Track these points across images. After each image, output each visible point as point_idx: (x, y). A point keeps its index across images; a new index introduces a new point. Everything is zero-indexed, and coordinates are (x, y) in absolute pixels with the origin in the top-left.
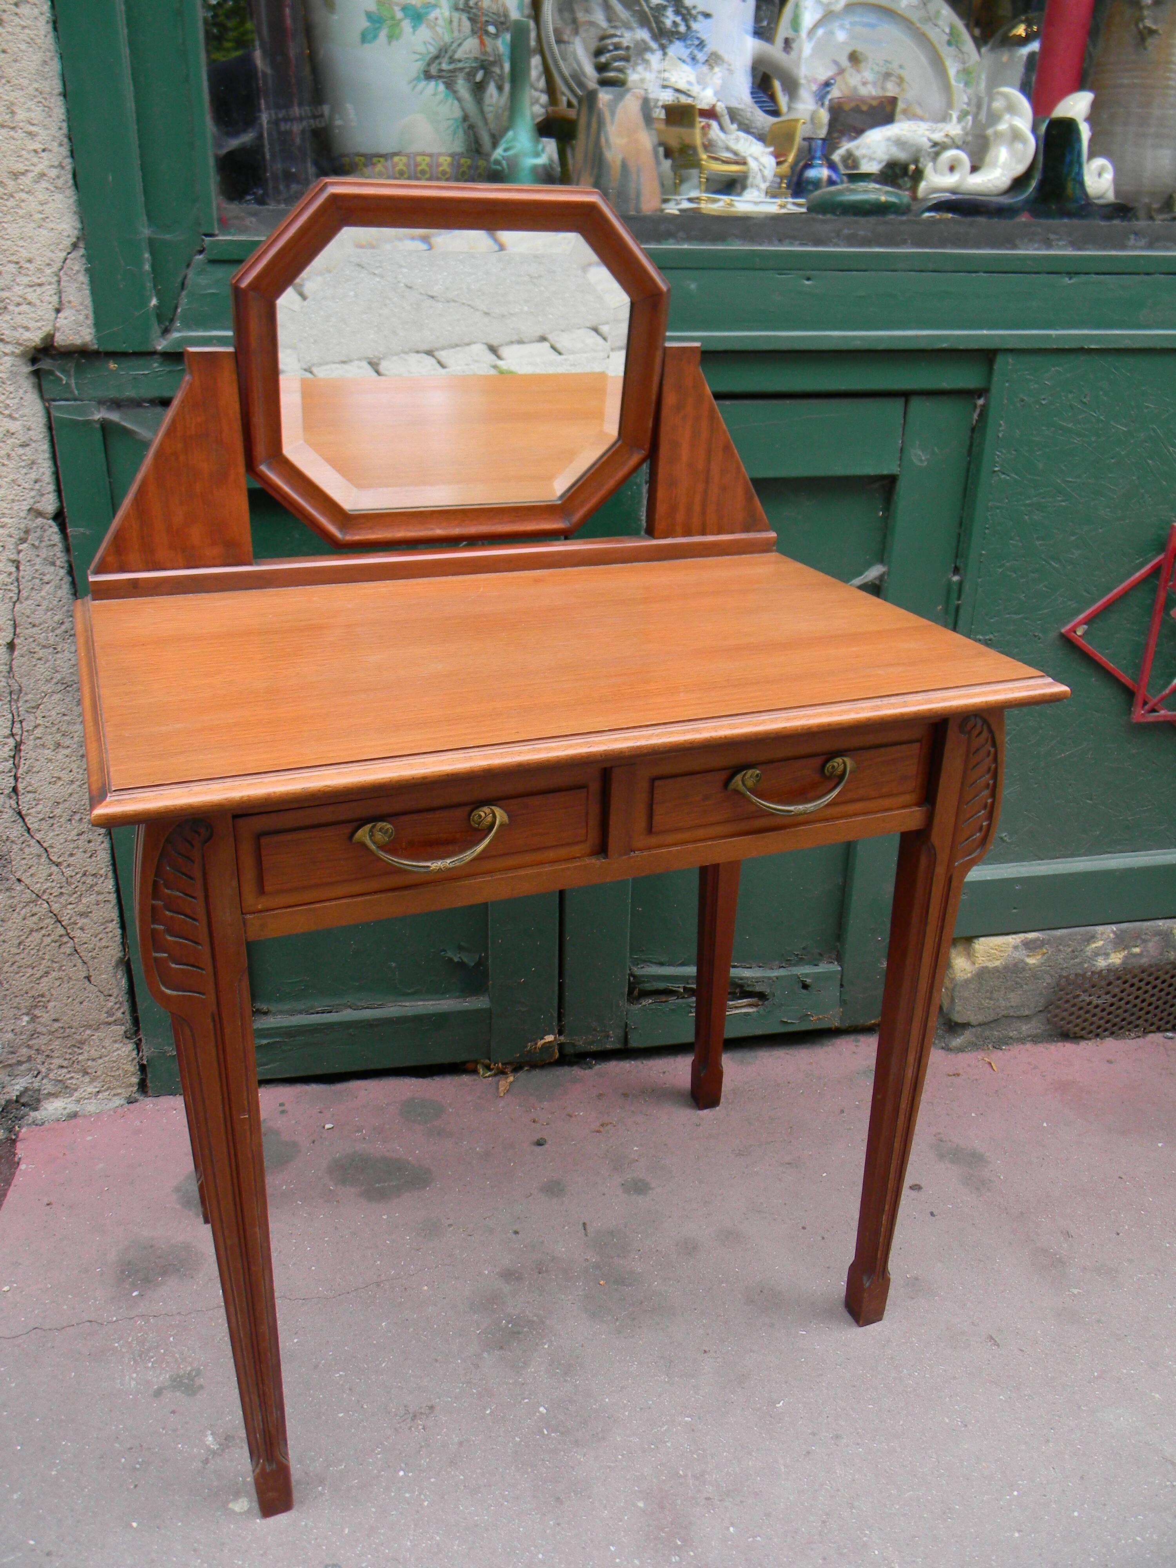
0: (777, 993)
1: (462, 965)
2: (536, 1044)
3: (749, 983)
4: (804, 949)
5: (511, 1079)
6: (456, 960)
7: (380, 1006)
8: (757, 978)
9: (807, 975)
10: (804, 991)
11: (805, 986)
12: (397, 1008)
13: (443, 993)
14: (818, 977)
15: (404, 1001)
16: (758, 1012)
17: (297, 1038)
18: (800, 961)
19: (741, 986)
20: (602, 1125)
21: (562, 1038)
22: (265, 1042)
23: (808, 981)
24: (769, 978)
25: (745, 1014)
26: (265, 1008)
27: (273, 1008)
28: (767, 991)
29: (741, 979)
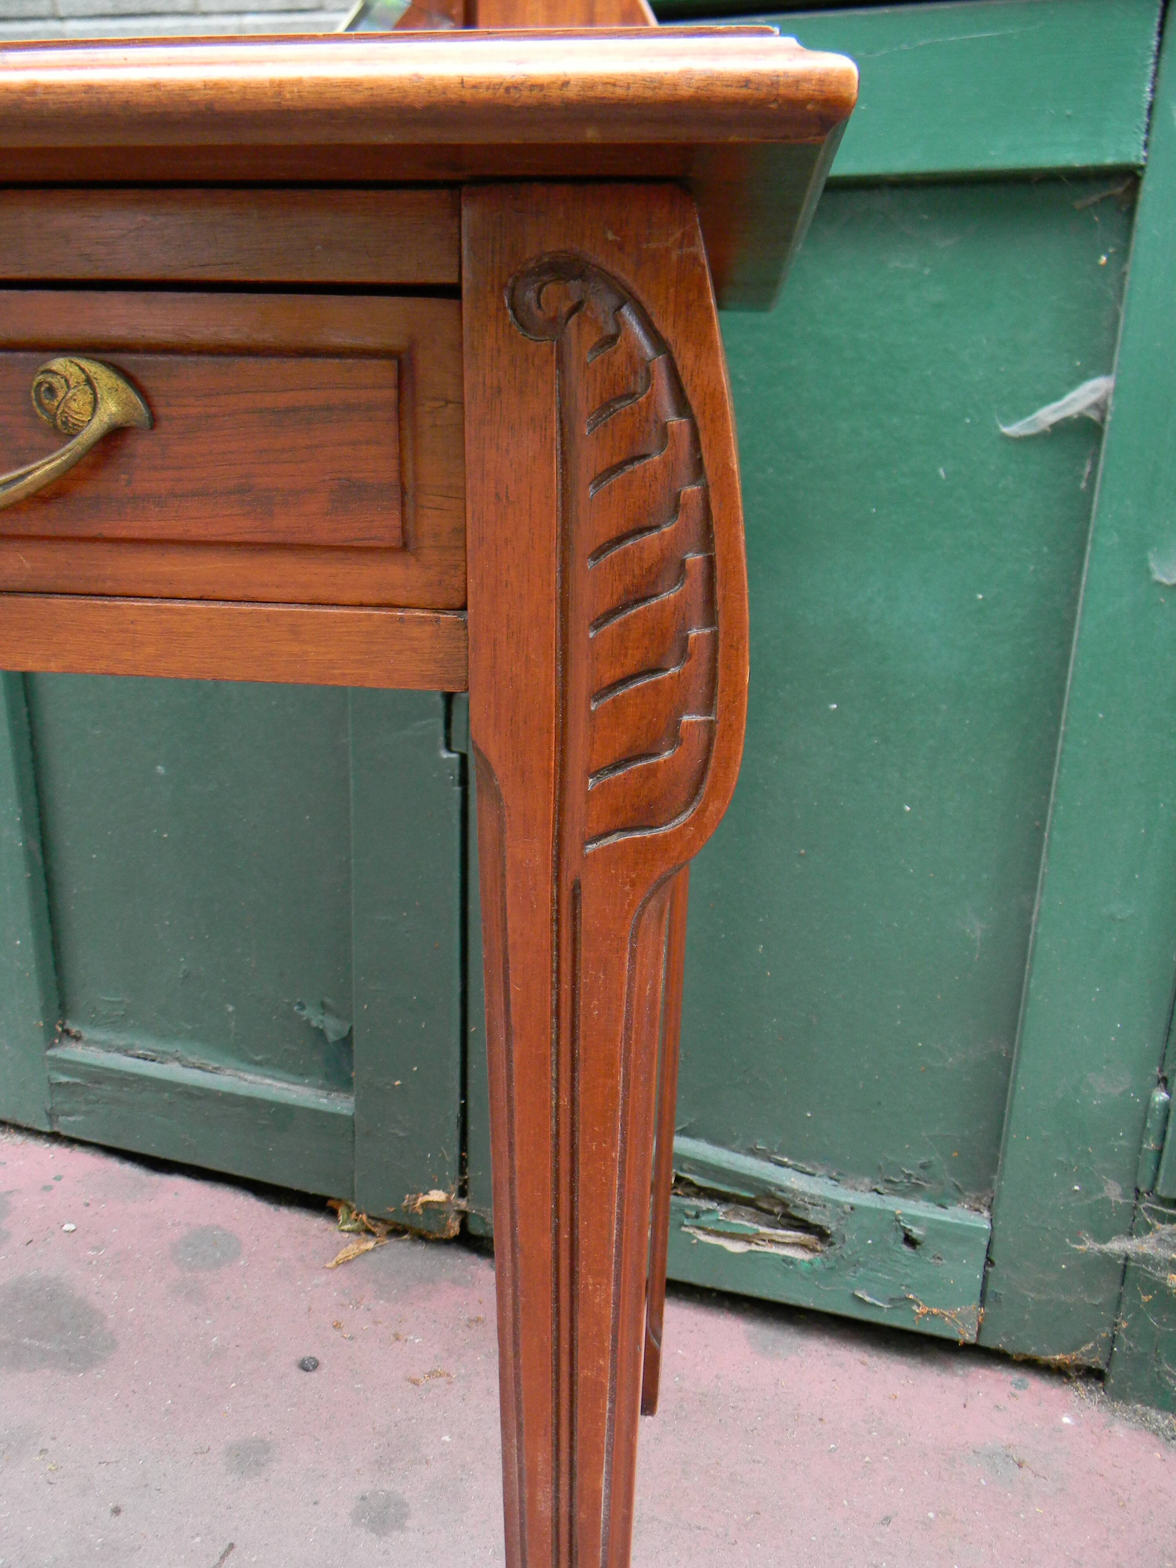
0: (851, 1237)
1: (320, 1033)
2: (418, 1198)
3: (798, 1202)
4: (923, 1167)
5: (371, 1245)
6: (314, 1023)
7: (215, 1071)
8: (812, 1196)
9: (915, 1220)
10: (905, 1248)
11: (910, 1241)
12: (235, 1079)
13: (301, 1075)
14: (939, 1230)
15: (245, 1071)
16: (811, 1263)
17: (103, 1086)
18: (913, 1190)
19: (784, 1205)
20: (431, 1374)
21: (463, 1204)
22: (64, 1079)
23: (917, 1232)
24: (837, 1204)
25: (786, 1260)
26: (74, 1029)
27: (86, 1034)
28: (832, 1227)
29: (782, 1189)
